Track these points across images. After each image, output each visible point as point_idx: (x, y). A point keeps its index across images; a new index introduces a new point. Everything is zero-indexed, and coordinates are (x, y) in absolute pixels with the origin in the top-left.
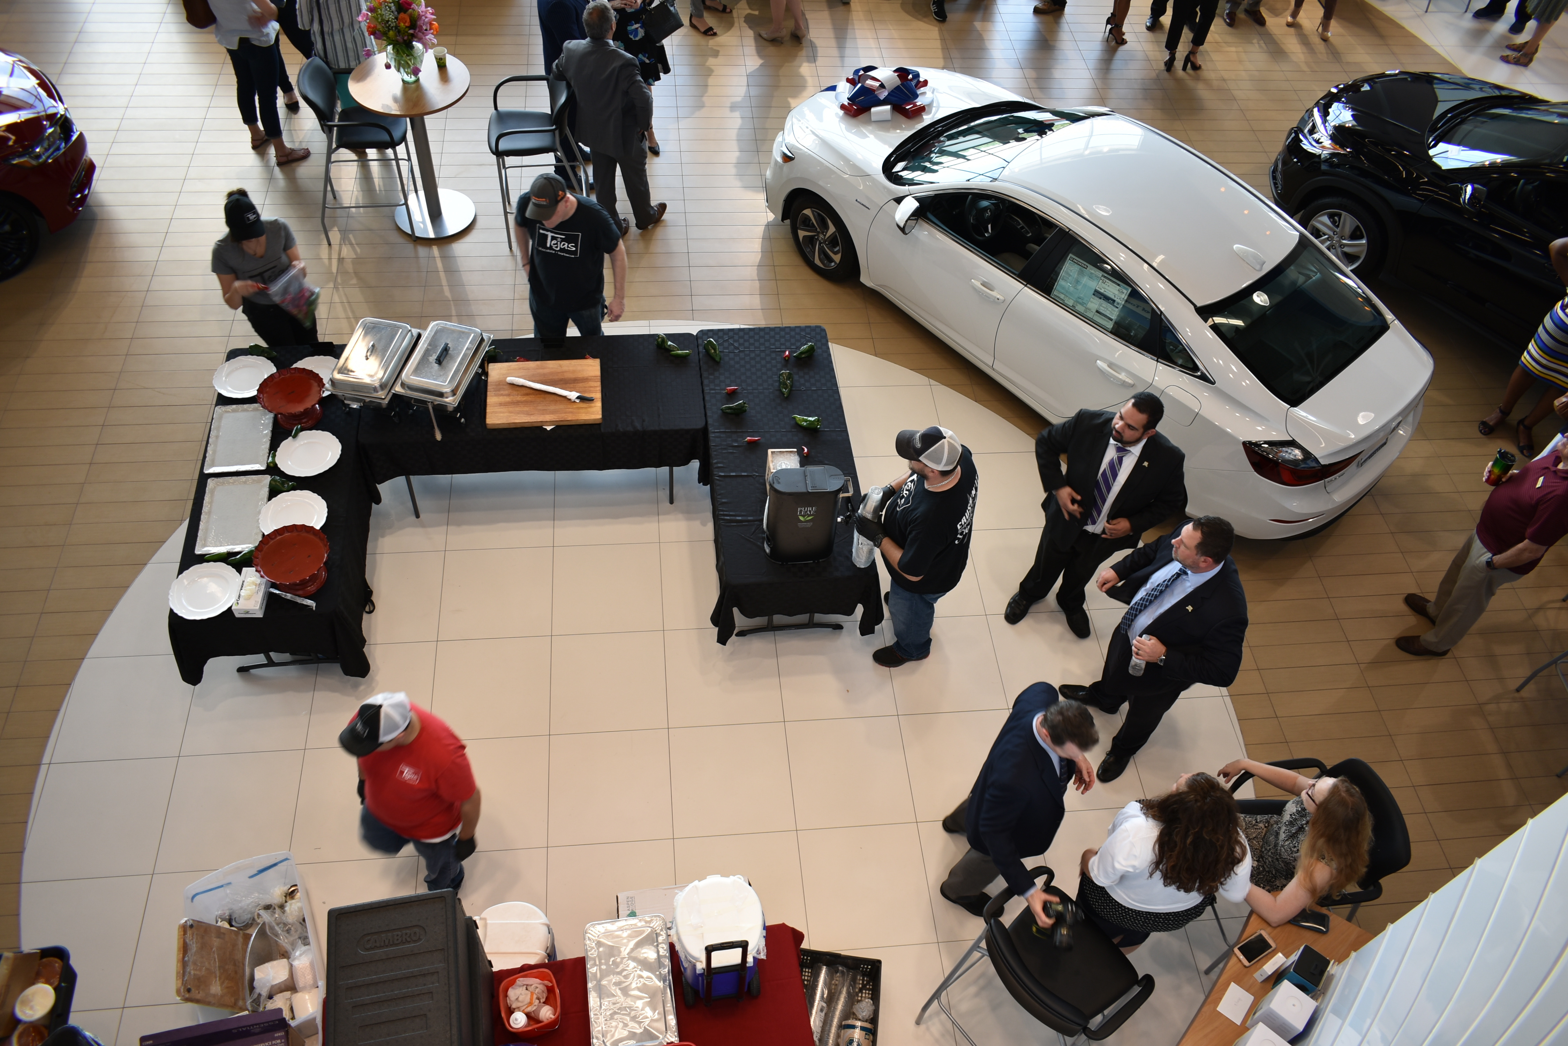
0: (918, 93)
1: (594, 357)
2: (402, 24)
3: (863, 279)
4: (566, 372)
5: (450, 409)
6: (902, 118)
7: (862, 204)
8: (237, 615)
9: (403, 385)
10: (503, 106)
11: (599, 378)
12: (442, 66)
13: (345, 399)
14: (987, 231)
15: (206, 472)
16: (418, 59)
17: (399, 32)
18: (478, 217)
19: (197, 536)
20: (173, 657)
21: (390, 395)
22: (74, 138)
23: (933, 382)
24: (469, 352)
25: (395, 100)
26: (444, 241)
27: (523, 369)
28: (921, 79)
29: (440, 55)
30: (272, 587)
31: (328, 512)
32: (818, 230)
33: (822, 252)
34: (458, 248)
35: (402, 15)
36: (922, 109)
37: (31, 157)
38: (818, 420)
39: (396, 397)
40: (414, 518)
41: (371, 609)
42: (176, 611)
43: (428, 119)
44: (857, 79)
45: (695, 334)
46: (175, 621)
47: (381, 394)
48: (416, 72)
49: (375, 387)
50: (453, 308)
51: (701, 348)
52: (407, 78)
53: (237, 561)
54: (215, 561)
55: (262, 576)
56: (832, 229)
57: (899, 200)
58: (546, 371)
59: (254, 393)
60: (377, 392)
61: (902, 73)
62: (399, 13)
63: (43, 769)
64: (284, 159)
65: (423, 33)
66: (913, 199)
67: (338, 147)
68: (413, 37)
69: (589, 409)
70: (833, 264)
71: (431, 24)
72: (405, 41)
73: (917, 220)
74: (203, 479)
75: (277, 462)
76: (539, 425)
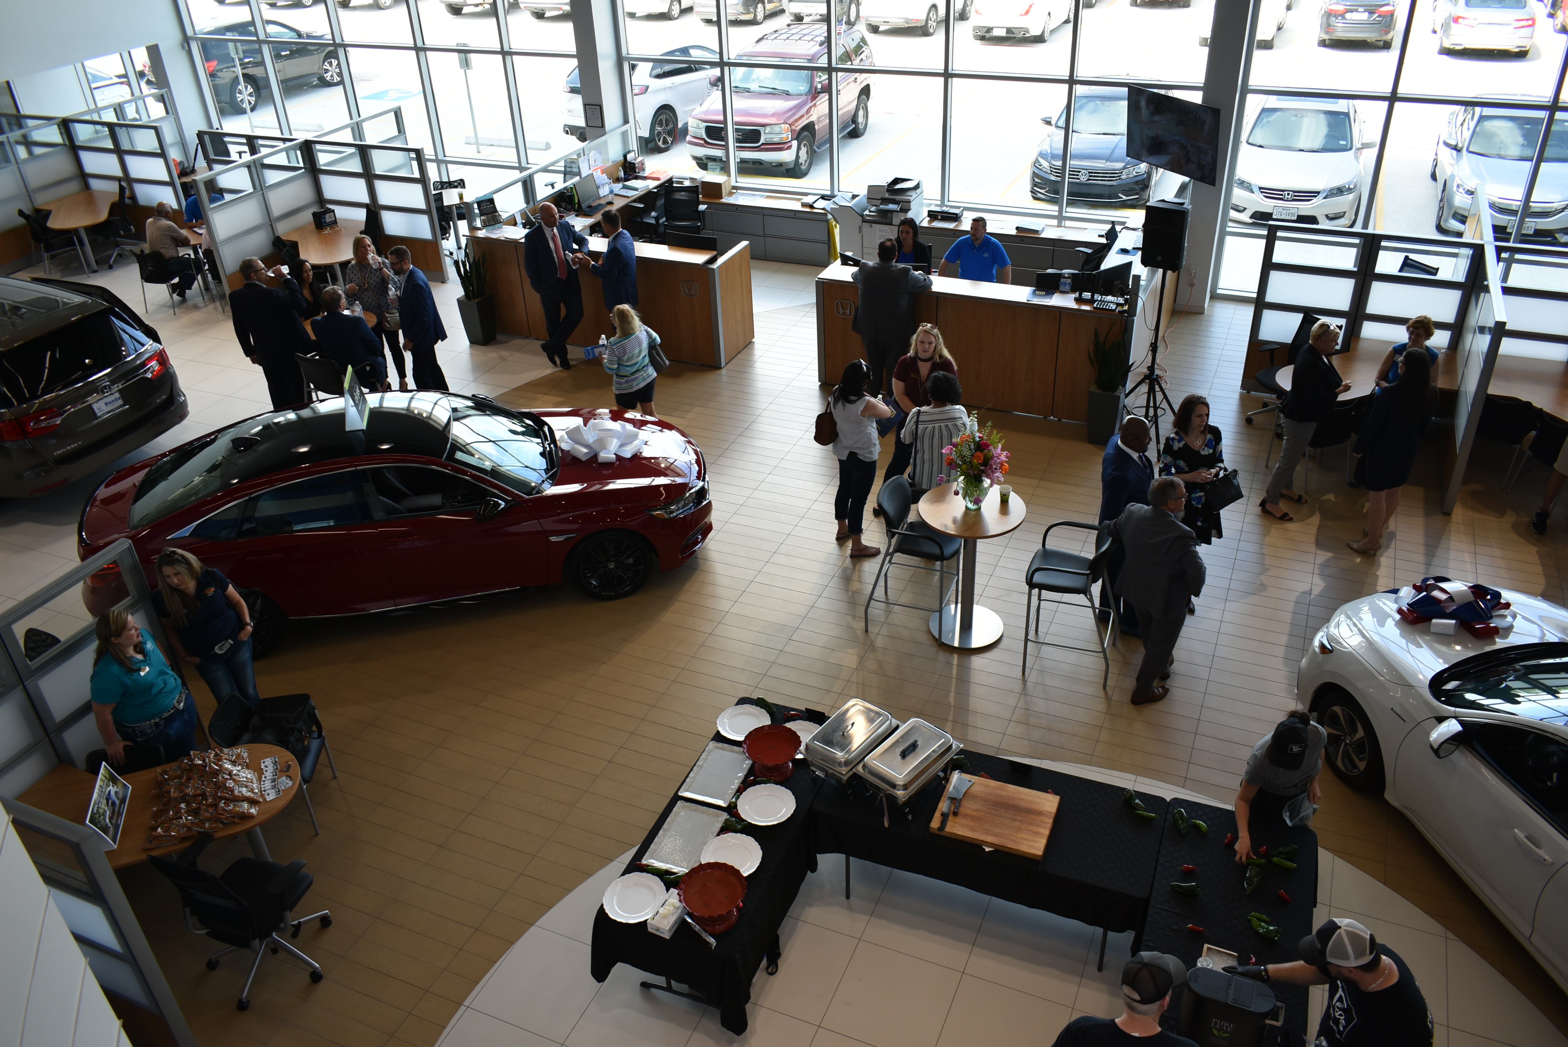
0: (1493, 614)
1: (1056, 793)
2: (975, 461)
3: (1387, 795)
4: (1023, 800)
5: (900, 802)
6: (1467, 636)
7: (1398, 715)
8: (650, 930)
9: (864, 767)
10: (1051, 545)
11: (1053, 815)
12: (1004, 501)
13: (812, 765)
14: (1551, 779)
15: (680, 794)
16: (984, 492)
17: (972, 466)
18: (1004, 638)
19: (649, 847)
20: (590, 948)
21: (851, 773)
22: (704, 504)
23: (1450, 935)
24: (933, 754)
25: (955, 521)
26: (966, 652)
27: (983, 785)
28: (1502, 601)
29: (1005, 492)
30: (687, 915)
31: (761, 863)
32: (1346, 731)
33: (1346, 754)
34: (977, 661)
35: (978, 453)
36: (1496, 631)
37: (666, 512)
38: (1277, 931)
39: (855, 776)
40: (844, 898)
41: (774, 971)
42: (605, 907)
43: (980, 543)
44: (1424, 586)
45: (1168, 801)
46: (601, 915)
47: (844, 770)
48: (977, 501)
49: (841, 762)
50: (952, 713)
51: (1169, 816)
52: (970, 506)
53: (669, 880)
54: (653, 874)
55: (680, 901)
56: (1360, 733)
57: (1441, 719)
58: (1004, 793)
59: (740, 738)
60: (841, 767)
61: (1478, 591)
62: (976, 451)
63: (463, 1008)
64: (857, 553)
65: (992, 471)
66: (1456, 722)
67: (896, 551)
68: (983, 471)
69: (1032, 843)
70: (1356, 770)
71: (1002, 464)
72: (975, 474)
73: (1458, 746)
74: (676, 798)
75: (738, 804)
76: (980, 843)
